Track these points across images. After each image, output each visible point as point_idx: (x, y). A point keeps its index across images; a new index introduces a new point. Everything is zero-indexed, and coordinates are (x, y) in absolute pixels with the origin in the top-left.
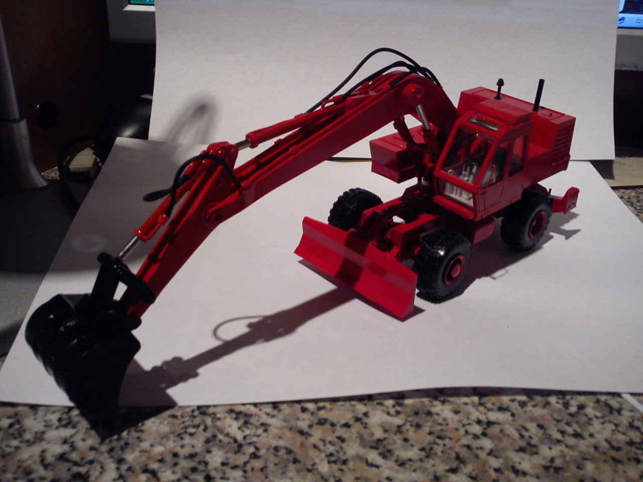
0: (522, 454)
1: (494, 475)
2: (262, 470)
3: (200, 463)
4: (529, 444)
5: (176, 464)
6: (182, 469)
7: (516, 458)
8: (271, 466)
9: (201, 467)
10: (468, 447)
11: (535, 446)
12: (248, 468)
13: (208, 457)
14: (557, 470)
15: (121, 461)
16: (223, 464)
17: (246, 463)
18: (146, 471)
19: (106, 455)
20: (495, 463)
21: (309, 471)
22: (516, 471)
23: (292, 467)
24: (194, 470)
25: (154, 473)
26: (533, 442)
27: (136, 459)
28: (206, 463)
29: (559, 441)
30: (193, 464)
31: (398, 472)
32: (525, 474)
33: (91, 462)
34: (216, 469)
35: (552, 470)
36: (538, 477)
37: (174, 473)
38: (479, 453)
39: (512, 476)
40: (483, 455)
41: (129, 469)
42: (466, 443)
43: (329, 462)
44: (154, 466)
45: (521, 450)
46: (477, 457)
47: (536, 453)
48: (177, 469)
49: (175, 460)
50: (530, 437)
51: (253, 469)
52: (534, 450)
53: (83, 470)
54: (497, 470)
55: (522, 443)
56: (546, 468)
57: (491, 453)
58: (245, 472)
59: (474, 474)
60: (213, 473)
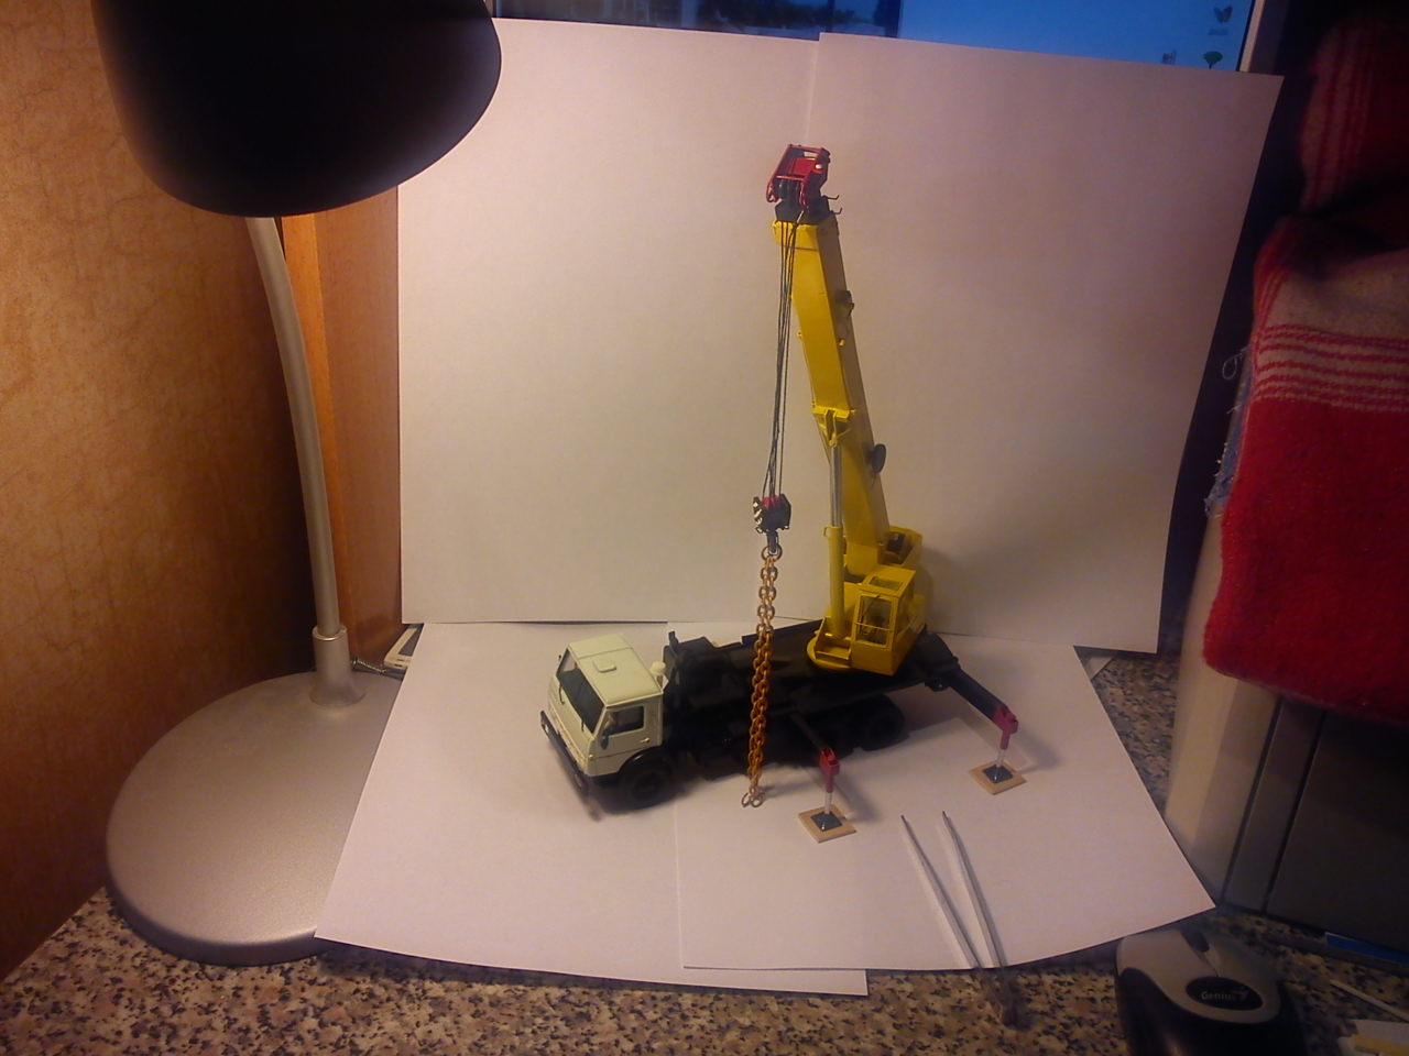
0: (936, 997)
1: (910, 1013)
2: (725, 1009)
3: (674, 1004)
4: (943, 988)
5: (655, 1006)
6: (662, 1009)
7: (930, 999)
8: (732, 1006)
9: (676, 1008)
10: (892, 990)
11: (948, 990)
12: (714, 1008)
13: (680, 1000)
14: (963, 1009)
15: (611, 1003)
16: (693, 1005)
17: (712, 1004)
18: (633, 1011)
19: (597, 998)
20: (912, 1004)
21: (762, 1010)
22: (929, 1011)
23: (748, 1006)
24: (671, 1010)
25: (640, 1013)
26: (947, 986)
27: (622, 1001)
28: (680, 1005)
29: (969, 985)
30: (669, 1006)
31: (833, 1011)
32: (935, 1013)
33: (588, 1004)
34: (688, 1009)
35: (957, 1009)
36: (945, 1015)
37: (655, 1012)
38: (900, 995)
39: (924, 1014)
40: (903, 997)
41: (619, 1010)
42: (891, 987)
43: (778, 1003)
44: (639, 1007)
45: (936, 993)
46: (899, 998)
47: (948, 996)
48: (657, 1010)
49: (655, 1002)
50: (946, 982)
51: (717, 1009)
52: (947, 993)
53: (584, 1010)
54: (913, 1010)
55: (938, 987)
56: (953, 1008)
57: (910, 996)
58: (712, 1011)
59: (894, 1013)
60: (687, 1013)
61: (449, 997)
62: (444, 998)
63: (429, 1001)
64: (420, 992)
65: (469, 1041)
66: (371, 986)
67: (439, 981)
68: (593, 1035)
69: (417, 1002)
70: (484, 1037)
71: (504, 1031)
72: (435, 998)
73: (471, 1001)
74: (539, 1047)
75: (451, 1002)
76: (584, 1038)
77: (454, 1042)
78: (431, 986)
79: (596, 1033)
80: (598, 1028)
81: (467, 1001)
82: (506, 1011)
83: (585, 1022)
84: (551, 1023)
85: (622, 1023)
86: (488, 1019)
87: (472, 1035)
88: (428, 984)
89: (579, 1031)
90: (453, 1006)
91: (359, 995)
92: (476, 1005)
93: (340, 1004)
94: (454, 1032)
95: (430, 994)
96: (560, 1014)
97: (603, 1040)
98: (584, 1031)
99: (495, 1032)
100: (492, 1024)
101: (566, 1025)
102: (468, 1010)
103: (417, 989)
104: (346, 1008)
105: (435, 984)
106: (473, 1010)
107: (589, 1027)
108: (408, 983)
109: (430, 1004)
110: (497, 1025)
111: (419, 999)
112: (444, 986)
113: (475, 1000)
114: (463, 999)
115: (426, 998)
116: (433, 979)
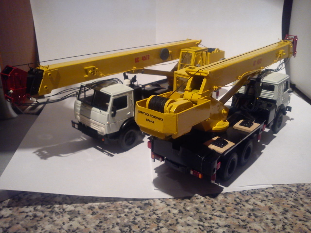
61: (77, 209)
62: (75, 210)
63: (67, 213)
64: (61, 210)
65: (93, 225)
66: (35, 213)
67: (70, 204)
68: (156, 210)
69: (61, 214)
70: (101, 222)
71: (111, 218)
72: (70, 211)
73: (89, 209)
74: (131, 220)
75: (79, 211)
76: (152, 213)
77: (86, 227)
78: (66, 207)
79: (157, 209)
80: (156, 207)
81: (87, 209)
82: (108, 209)
83: (150, 206)
84: (133, 210)
85: (168, 203)
86: (100, 214)
87: (94, 222)
88: (65, 206)
89: (148, 210)
90: (80, 212)
91: (28, 218)
92: (92, 210)
93: (18, 223)
94: (84, 223)
95: (67, 210)
96: (135, 205)
97: (162, 211)
98: (151, 210)
99: (106, 219)
100: (103, 216)
101: (141, 209)
102: (89, 213)
103: (60, 209)
104: (22, 225)
105: (68, 205)
106: (91, 212)
107: (152, 208)
108: (54, 207)
109: (68, 214)
110: (106, 216)
111: (62, 213)
112: (73, 206)
113: (91, 208)
114: (85, 209)
115: (65, 212)
116: (67, 204)
